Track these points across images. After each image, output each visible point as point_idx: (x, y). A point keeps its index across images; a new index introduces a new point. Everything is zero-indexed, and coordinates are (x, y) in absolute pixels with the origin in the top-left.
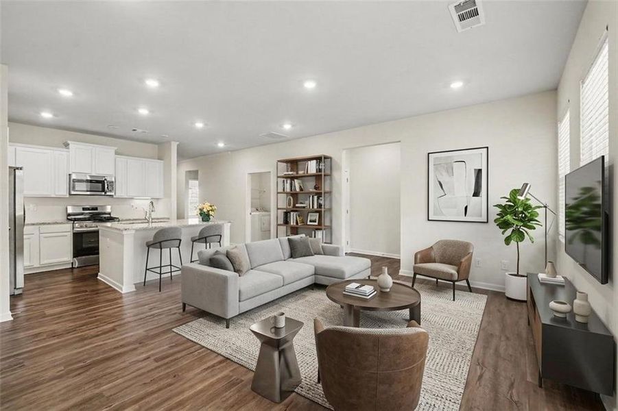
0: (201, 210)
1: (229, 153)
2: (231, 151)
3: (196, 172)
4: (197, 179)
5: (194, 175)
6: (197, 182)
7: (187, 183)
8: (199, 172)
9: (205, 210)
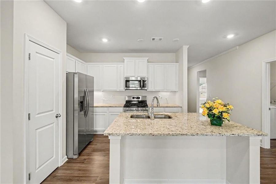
0: (210, 109)
1: (238, 47)
2: (239, 45)
3: (205, 71)
4: (205, 77)
5: (203, 73)
6: (205, 79)
7: (198, 80)
8: (207, 71)
9: (216, 112)
